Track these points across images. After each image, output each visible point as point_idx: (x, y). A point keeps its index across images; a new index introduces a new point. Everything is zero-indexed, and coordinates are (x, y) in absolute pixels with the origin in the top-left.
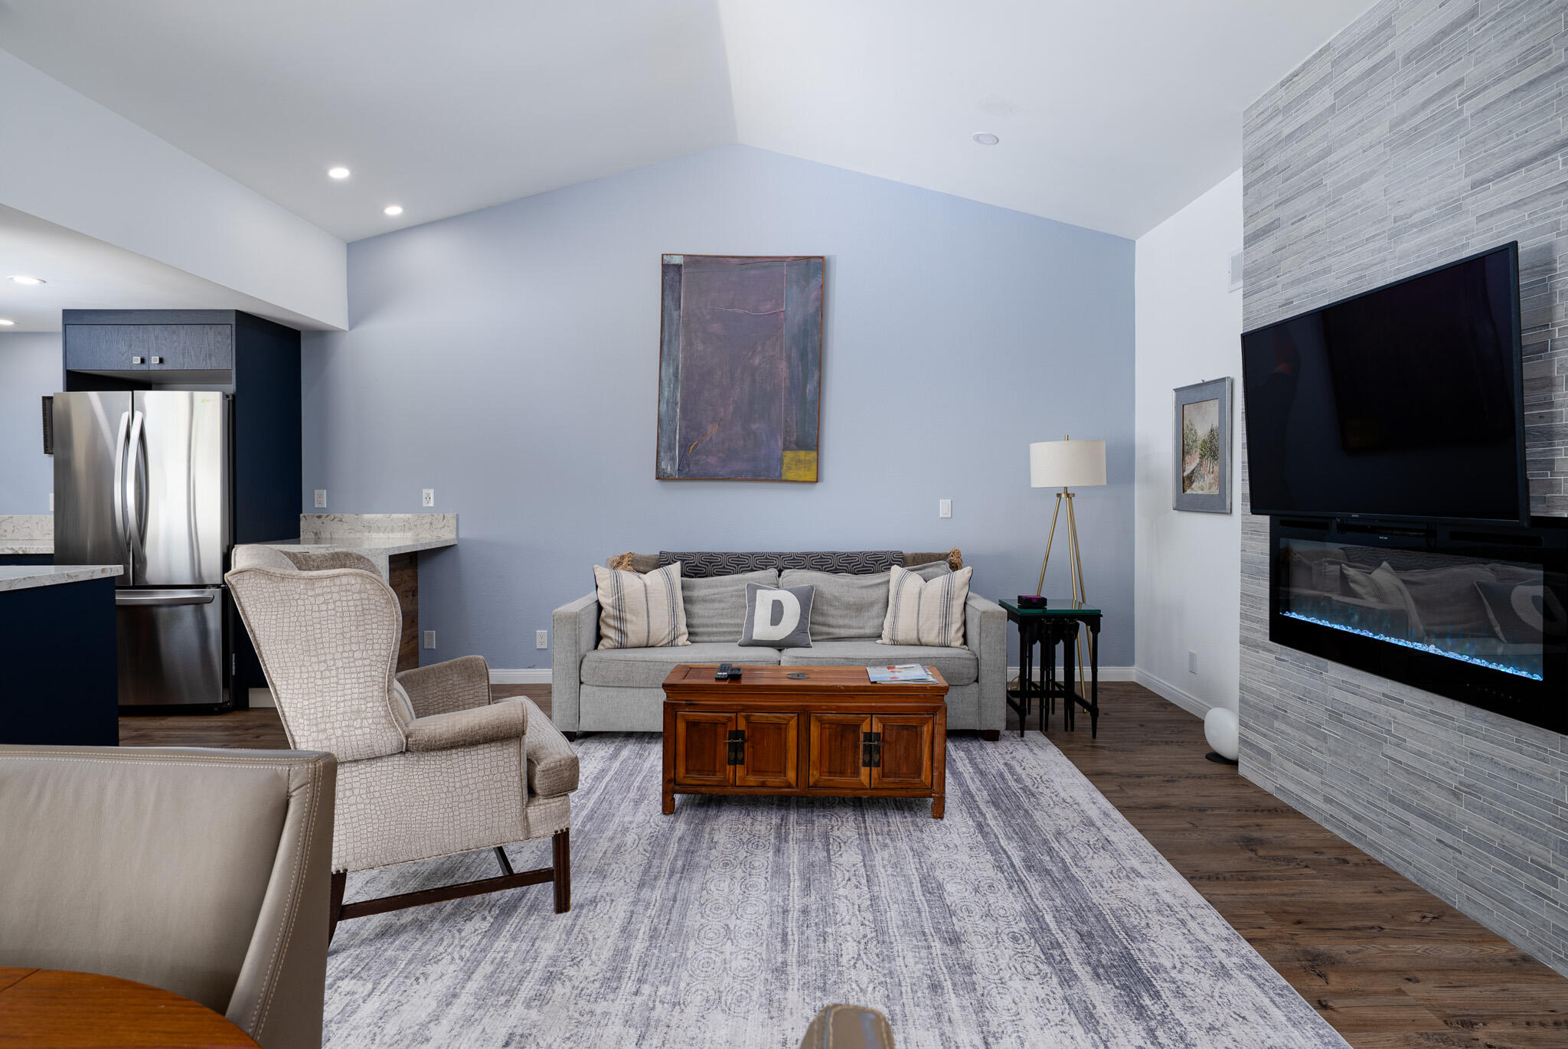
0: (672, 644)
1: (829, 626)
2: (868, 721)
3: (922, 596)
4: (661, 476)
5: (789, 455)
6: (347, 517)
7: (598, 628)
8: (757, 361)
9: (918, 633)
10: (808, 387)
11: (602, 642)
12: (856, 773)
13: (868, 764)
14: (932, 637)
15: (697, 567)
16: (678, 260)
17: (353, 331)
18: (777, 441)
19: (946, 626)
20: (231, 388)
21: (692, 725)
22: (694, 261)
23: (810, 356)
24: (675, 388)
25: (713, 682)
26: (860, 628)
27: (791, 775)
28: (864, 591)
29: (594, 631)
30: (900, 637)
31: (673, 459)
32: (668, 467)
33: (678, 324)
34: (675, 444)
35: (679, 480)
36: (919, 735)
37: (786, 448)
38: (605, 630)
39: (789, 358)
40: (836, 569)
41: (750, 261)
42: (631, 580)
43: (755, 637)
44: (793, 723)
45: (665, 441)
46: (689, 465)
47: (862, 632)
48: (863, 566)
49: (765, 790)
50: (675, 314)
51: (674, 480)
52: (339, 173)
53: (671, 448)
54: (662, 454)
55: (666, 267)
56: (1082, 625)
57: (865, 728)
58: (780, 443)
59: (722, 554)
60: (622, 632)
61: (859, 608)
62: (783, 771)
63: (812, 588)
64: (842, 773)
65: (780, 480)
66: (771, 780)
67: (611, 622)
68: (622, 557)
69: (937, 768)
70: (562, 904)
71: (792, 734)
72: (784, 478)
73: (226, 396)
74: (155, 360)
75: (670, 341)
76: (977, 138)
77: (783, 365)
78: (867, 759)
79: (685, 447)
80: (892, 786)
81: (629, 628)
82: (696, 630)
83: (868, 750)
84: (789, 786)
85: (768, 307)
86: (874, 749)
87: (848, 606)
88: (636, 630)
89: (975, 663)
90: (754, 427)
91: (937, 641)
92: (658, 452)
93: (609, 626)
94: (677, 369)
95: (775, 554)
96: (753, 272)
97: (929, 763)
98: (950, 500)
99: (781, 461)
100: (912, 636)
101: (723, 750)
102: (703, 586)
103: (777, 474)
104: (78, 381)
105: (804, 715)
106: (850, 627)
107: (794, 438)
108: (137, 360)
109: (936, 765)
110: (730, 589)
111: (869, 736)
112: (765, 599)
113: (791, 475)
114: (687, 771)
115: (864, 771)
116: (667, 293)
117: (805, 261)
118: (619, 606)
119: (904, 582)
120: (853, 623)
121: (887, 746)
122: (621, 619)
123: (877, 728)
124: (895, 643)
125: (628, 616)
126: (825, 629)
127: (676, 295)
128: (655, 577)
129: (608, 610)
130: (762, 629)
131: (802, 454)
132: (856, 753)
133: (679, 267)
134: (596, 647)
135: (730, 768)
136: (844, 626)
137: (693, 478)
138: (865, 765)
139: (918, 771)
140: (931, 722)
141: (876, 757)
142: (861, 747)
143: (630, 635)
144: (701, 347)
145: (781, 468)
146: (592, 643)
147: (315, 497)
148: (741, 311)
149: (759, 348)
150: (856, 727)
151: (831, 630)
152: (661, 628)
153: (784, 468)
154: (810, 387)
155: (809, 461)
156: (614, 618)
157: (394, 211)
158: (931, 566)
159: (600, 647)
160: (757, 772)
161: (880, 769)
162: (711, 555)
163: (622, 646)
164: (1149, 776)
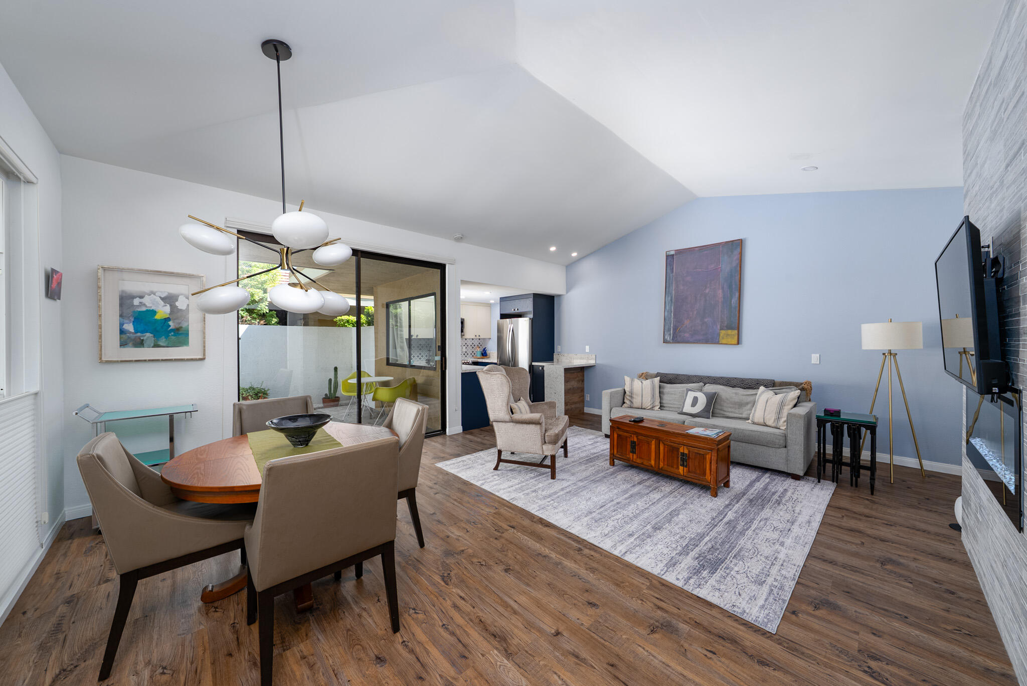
0: (652, 409)
1: (724, 411)
2: (682, 448)
3: (768, 402)
4: (665, 341)
5: (723, 332)
6: (566, 355)
7: (624, 399)
8: (707, 291)
9: (764, 420)
10: (733, 300)
11: (624, 405)
12: (678, 468)
13: (683, 465)
14: (770, 422)
15: (667, 379)
16: (673, 253)
17: (568, 294)
18: (717, 326)
19: (779, 418)
20: (532, 316)
21: (619, 436)
22: (679, 252)
23: (734, 286)
24: (671, 305)
25: (628, 422)
26: (740, 414)
27: (653, 463)
28: (744, 397)
29: (622, 400)
30: (756, 421)
31: (670, 335)
32: (668, 338)
33: (672, 279)
34: (671, 329)
35: (673, 343)
36: (704, 458)
37: (721, 329)
38: (625, 401)
39: (723, 288)
40: (735, 386)
41: (704, 247)
42: (637, 383)
43: (684, 411)
44: (653, 442)
45: (667, 327)
46: (676, 337)
47: (740, 416)
48: (750, 386)
49: (642, 466)
50: (671, 275)
51: (671, 343)
52: (553, 249)
53: (669, 330)
54: (666, 333)
55: (667, 256)
56: (863, 430)
57: (681, 450)
58: (719, 327)
59: (682, 375)
60: (631, 402)
61: (741, 405)
62: (650, 460)
63: (715, 393)
64: (672, 467)
65: (718, 343)
66: (646, 463)
67: (628, 397)
68: (643, 374)
69: (713, 474)
70: (553, 477)
71: (653, 447)
72: (720, 342)
73: (530, 319)
74: (516, 310)
75: (669, 286)
76: (804, 169)
77: (720, 292)
78: (682, 463)
79: (675, 329)
80: (692, 477)
81: (634, 401)
82: (665, 405)
83: (683, 460)
84: (652, 466)
85: (712, 266)
86: (685, 459)
87: (735, 403)
88: (637, 402)
89: (784, 438)
90: (706, 320)
91: (773, 425)
92: (664, 332)
93: (627, 399)
94: (672, 297)
95: (706, 376)
96: (706, 252)
97: (709, 471)
98: (818, 355)
99: (719, 335)
100: (761, 421)
101: (629, 447)
102: (668, 388)
103: (717, 341)
104: (503, 316)
105: (659, 441)
106: (735, 413)
107: (725, 325)
108: (513, 310)
109: (712, 473)
110: (679, 390)
111: (683, 454)
112: (691, 396)
113: (724, 341)
114: (617, 452)
115: (681, 468)
116: (668, 267)
117: (731, 243)
118: (631, 392)
119: (764, 395)
120: (737, 411)
121: (690, 460)
122: (631, 397)
123: (686, 451)
124: (754, 423)
125: (634, 396)
126: (722, 412)
127: (672, 267)
128: (647, 383)
129: (627, 393)
130: (688, 408)
131: (730, 332)
132: (678, 460)
133: (673, 255)
134: (622, 406)
135: (631, 454)
136: (732, 412)
137: (678, 342)
138: (681, 465)
139: (705, 474)
140: (710, 454)
141: (685, 464)
142: (680, 458)
143: (634, 403)
144: (682, 288)
145: (719, 338)
146: (621, 404)
147: (558, 348)
148: (700, 270)
149: (708, 285)
150: (678, 449)
151: (725, 413)
152: (647, 403)
153: (721, 337)
154: (734, 301)
155: (733, 335)
156: (629, 396)
157: (574, 254)
158: (786, 388)
159: (623, 406)
160: (641, 458)
161: (687, 468)
162: (678, 375)
163: (631, 407)
164: (876, 518)
